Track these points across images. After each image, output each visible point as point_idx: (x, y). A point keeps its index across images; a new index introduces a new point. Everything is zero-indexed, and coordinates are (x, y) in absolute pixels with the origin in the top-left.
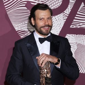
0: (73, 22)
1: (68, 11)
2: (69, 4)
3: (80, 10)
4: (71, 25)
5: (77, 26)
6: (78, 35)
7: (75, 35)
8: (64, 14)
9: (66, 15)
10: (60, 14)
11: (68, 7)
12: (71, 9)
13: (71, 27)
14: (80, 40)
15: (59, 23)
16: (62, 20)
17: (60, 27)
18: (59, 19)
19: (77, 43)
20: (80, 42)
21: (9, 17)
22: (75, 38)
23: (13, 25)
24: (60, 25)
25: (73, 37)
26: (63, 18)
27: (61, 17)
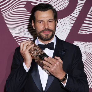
0: (82, 27)
1: (76, 13)
2: (78, 5)
3: (90, 13)
4: (80, 31)
5: (86, 32)
6: (87, 43)
7: (84, 42)
8: (71, 17)
9: (73, 18)
10: (67, 17)
11: (76, 9)
12: (80, 11)
13: (79, 33)
14: (90, 48)
15: (65, 28)
16: (69, 24)
17: (66, 33)
18: (65, 23)
19: (86, 52)
20: (90, 52)
21: (5, 20)
22: (84, 46)
23: (9, 29)
24: (66, 30)
25: (82, 45)
26: (70, 22)
27: (67, 21)
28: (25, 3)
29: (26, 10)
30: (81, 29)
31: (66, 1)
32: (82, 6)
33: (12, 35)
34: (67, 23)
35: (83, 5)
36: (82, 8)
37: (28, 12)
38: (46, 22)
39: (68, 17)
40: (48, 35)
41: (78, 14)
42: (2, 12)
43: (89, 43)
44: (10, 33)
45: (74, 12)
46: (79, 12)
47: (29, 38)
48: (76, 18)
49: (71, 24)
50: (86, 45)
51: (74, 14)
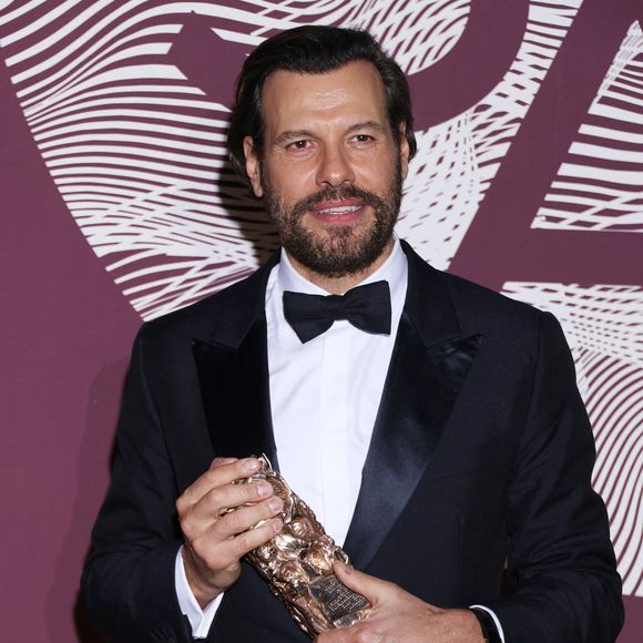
0: (555, 185)
1: (514, 94)
2: (527, 36)
3: (612, 88)
4: (543, 211)
5: (586, 216)
6: (594, 291)
7: (572, 288)
8: (483, 117)
9: (498, 124)
10: (453, 122)
11: (515, 65)
12: (542, 75)
13: (539, 223)
14: (612, 327)
15: (441, 194)
16: (467, 169)
17: (449, 224)
18: (441, 160)
19: (586, 351)
20: (616, 348)
21: (41, 147)
22: (572, 314)
23: (70, 206)
24: (450, 207)
25: (559, 302)
26: (478, 155)
27: (457, 145)
28: (175, 29)
29: (180, 76)
30: (549, 197)
31: (450, 13)
32: (558, 43)
33: (89, 248)
34: (459, 159)
35: (563, 33)
36: (556, 61)
37: (196, 91)
38: (331, 139)
39: (462, 117)
40: (346, 232)
41: (529, 99)
42: (20, 94)
43: (602, 295)
44: (77, 229)
45: (500, 88)
46: (538, 85)
47: (200, 264)
48: (518, 125)
49: (481, 165)
50: (584, 308)
51: (505, 96)
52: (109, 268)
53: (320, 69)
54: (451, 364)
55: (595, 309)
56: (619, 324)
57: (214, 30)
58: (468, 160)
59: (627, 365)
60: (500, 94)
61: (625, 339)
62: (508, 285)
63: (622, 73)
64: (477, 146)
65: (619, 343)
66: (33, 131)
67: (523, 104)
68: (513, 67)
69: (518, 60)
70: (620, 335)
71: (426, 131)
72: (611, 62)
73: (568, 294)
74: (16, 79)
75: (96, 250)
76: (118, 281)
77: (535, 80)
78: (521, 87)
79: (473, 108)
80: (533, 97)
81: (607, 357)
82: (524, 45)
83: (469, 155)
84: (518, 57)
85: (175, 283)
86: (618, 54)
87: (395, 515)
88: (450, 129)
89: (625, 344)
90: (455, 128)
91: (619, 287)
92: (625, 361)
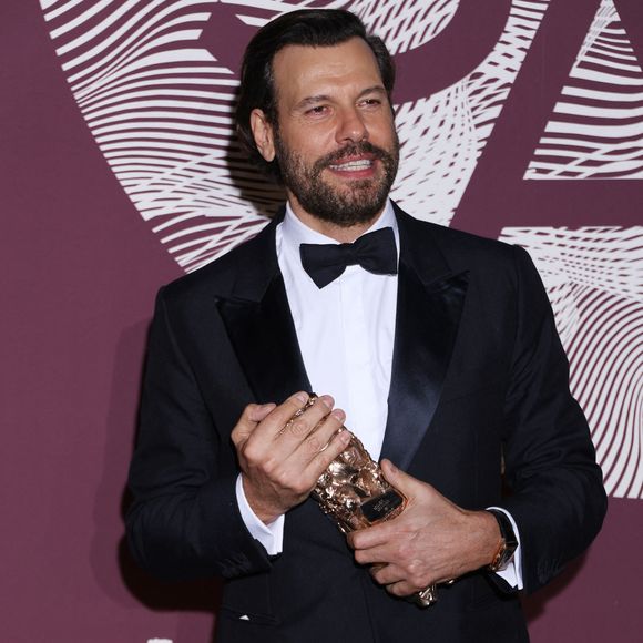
0: (544, 141)
1: (504, 62)
2: (514, 11)
3: (589, 54)
4: (533, 164)
5: (571, 167)
6: (581, 233)
7: (562, 231)
8: (477, 84)
9: (492, 88)
10: (451, 89)
11: (504, 37)
12: (527, 44)
13: (530, 175)
14: (597, 263)
15: (444, 152)
16: (466, 129)
17: (452, 179)
18: (442, 123)
19: (576, 285)
20: (601, 282)
21: (91, 125)
22: (563, 254)
23: (119, 176)
24: (452, 164)
25: (550, 244)
26: (474, 117)
27: (456, 109)
28: (204, 17)
29: (211, 58)
30: (539, 152)
33: (137, 213)
34: (458, 121)
35: (544, 7)
36: (539, 31)
37: (225, 71)
39: (459, 84)
41: (517, 66)
42: (71, 79)
43: (588, 235)
44: (126, 197)
45: (491, 57)
46: (524, 54)
47: (236, 223)
48: (508, 89)
49: (477, 126)
50: (573, 247)
51: (495, 64)
52: (156, 230)
53: (332, 43)
54: (448, 299)
55: (582, 248)
56: (604, 260)
57: (239, 16)
58: (466, 122)
59: (612, 296)
60: (491, 63)
61: (609, 274)
62: (505, 231)
63: (597, 40)
64: (473, 109)
65: (605, 277)
66: (83, 111)
67: (512, 70)
68: (501, 39)
69: (506, 32)
70: (606, 270)
71: (428, 98)
72: (587, 31)
73: (558, 236)
74: (66, 67)
75: (143, 214)
76: (164, 241)
77: (522, 49)
78: (510, 56)
79: (469, 76)
80: (520, 65)
81: (595, 290)
82: (511, 18)
83: (467, 117)
84: (506, 29)
85: (214, 240)
86: (594, 23)
87: (420, 435)
88: (449, 95)
89: (610, 277)
90: (453, 95)
91: (603, 228)
92: (611, 292)
